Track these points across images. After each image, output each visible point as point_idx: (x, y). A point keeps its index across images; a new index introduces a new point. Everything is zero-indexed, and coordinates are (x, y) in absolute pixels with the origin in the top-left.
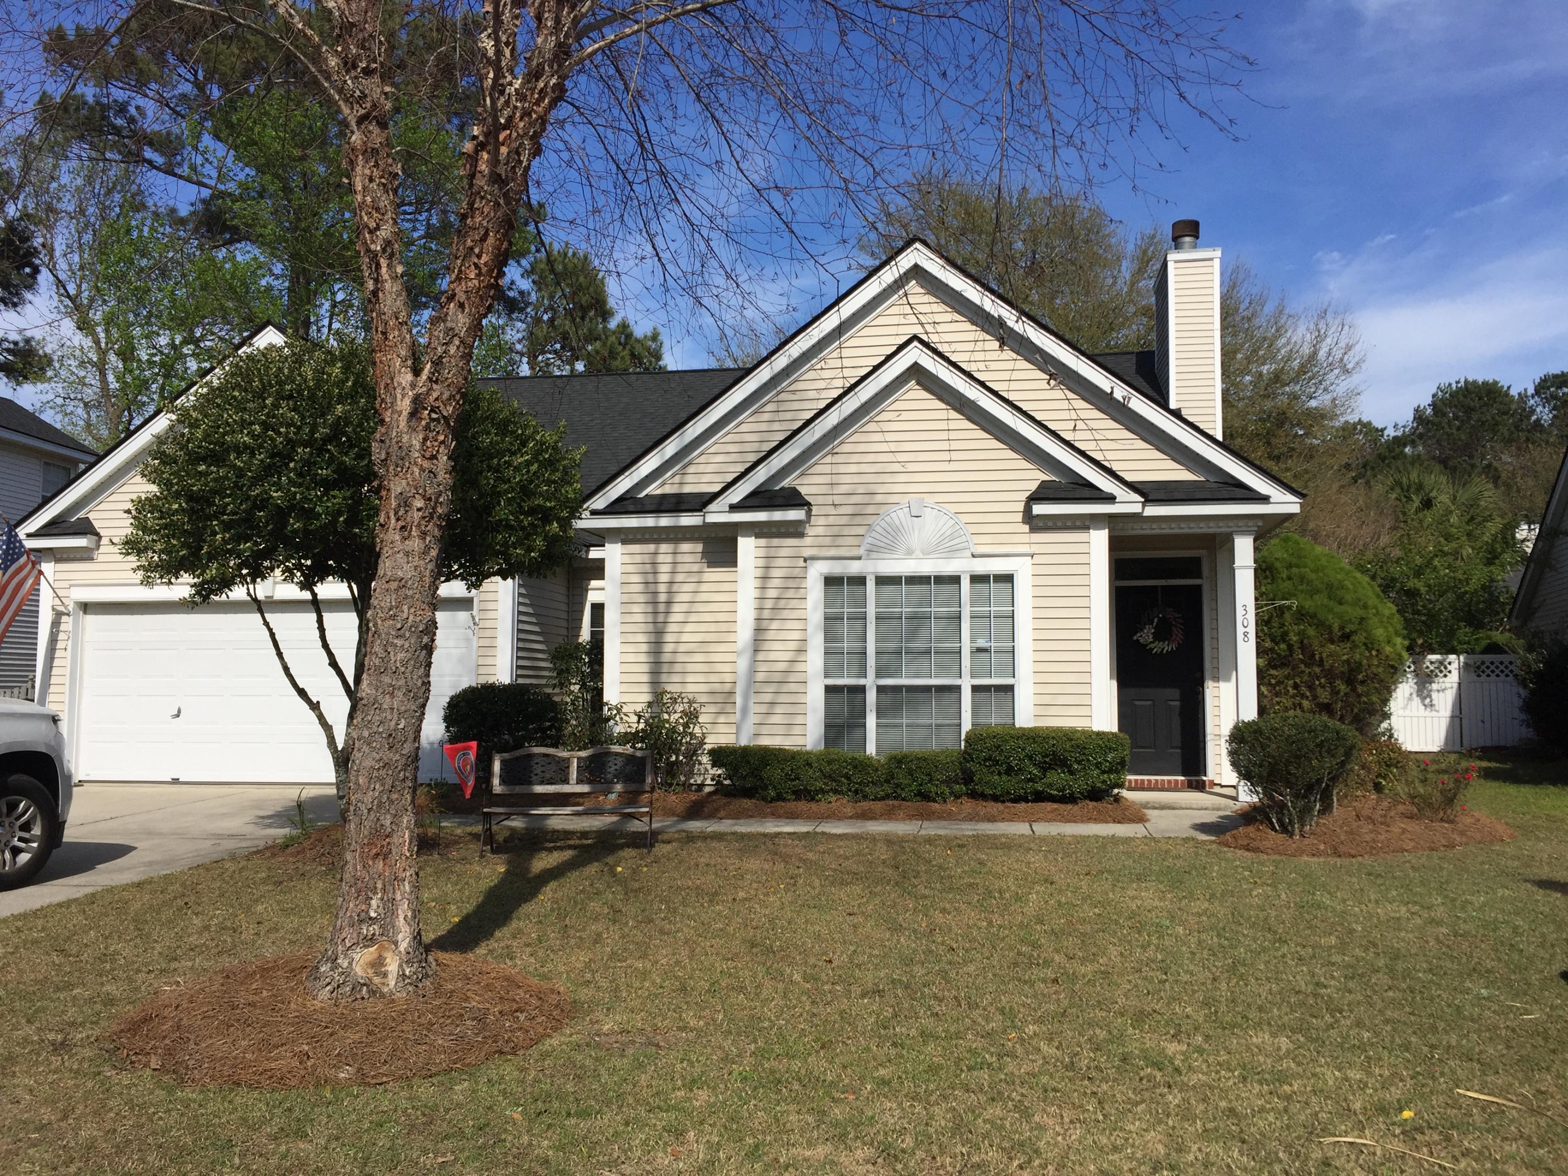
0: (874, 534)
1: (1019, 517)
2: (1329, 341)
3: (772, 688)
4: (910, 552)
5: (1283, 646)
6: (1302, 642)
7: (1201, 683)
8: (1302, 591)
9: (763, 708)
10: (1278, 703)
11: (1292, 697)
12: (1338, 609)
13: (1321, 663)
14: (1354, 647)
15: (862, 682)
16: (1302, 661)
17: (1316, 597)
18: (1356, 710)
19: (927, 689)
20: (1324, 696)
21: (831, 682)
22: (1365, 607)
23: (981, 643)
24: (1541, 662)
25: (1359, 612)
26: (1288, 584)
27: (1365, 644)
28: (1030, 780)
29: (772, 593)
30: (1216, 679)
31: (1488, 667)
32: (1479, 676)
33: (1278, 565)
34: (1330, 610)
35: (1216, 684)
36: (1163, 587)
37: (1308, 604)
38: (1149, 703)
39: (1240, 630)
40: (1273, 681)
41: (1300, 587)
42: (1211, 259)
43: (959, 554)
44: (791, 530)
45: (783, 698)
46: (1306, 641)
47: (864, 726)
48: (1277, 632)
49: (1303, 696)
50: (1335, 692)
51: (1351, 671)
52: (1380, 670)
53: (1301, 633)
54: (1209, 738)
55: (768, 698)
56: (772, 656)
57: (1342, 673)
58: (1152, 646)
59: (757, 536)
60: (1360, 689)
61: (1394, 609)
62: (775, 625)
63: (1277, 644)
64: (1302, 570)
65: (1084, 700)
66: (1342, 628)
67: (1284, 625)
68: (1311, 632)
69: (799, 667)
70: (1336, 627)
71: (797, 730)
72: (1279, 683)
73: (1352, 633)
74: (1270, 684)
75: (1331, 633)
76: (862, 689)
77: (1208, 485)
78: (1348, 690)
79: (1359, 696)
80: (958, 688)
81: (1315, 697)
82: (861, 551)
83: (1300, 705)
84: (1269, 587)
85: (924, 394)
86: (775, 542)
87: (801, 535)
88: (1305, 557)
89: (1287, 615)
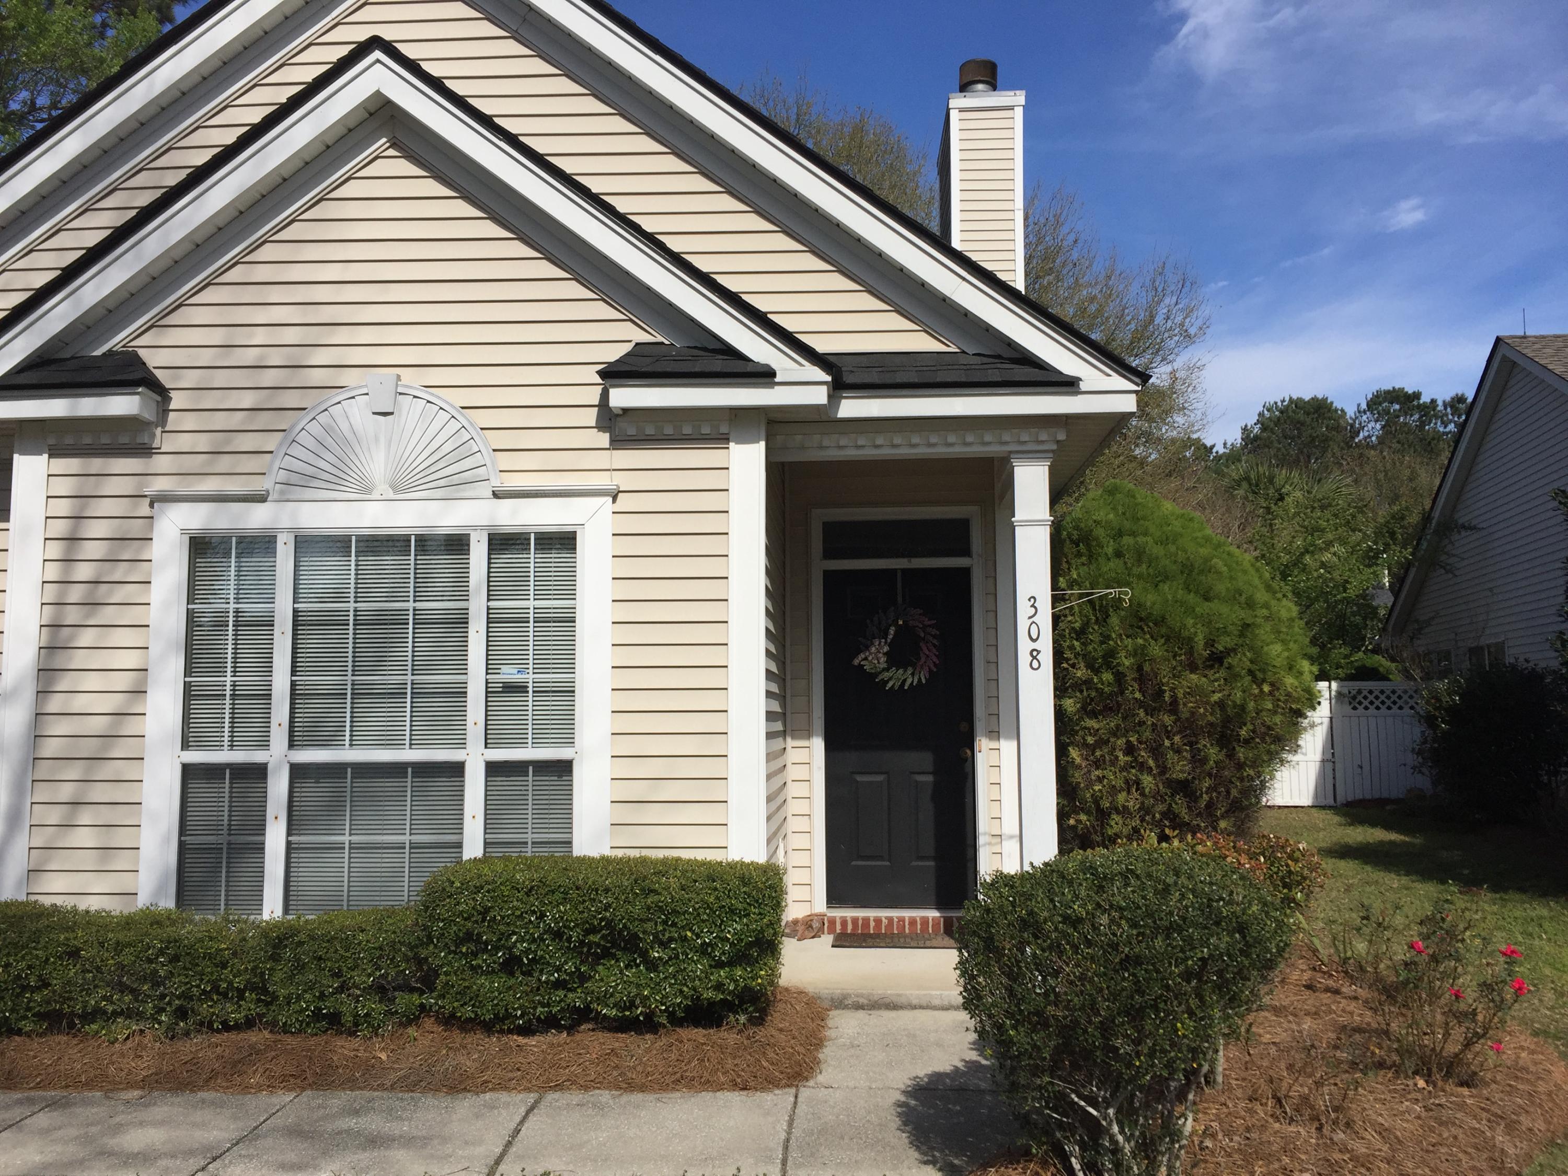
0: (296, 450)
1: (591, 417)
2: (1167, 301)
3: (74, 771)
4: (365, 490)
5: (1107, 676)
6: (1140, 668)
7: (970, 744)
8: (1140, 577)
9: (54, 816)
10: (1100, 780)
11: (1122, 769)
12: (1203, 608)
13: (1173, 707)
14: (1232, 678)
15: (258, 757)
16: (1141, 704)
17: (1165, 587)
18: (1234, 792)
19: (397, 770)
20: (1180, 768)
21: (195, 757)
22: (1250, 604)
23: (509, 674)
24: (1456, 693)
25: (1243, 614)
26: (1116, 564)
27: (1251, 672)
28: (559, 985)
29: (84, 572)
30: (994, 734)
31: (1365, 698)
32: (1355, 708)
33: (1100, 532)
34: (1190, 611)
35: (994, 744)
36: (904, 571)
37: (1150, 599)
38: (880, 778)
39: (1024, 646)
40: (1090, 740)
41: (1136, 570)
42: (1011, 108)
43: (468, 491)
44: (124, 439)
45: (99, 793)
46: (1147, 667)
47: (260, 848)
48: (1096, 650)
49: (1142, 767)
50: (1198, 760)
51: (1227, 720)
52: (1278, 719)
53: (1139, 653)
54: (982, 840)
55: (66, 792)
56: (80, 703)
57: (1211, 724)
58: (886, 675)
59: (55, 452)
60: (1241, 753)
61: (1295, 610)
62: (87, 638)
63: (1097, 671)
64: (1141, 539)
65: (713, 791)
66: (1210, 643)
67: (1109, 637)
68: (1156, 650)
69: (131, 726)
70: (1200, 640)
71: (121, 861)
72: (1101, 743)
73: (1229, 652)
74: (1085, 745)
75: (1191, 652)
76: (259, 772)
77: (963, 360)
78: (1221, 757)
79: (1240, 766)
80: (457, 770)
81: (1163, 770)
82: (264, 484)
83: (1138, 783)
84: (1083, 570)
85: (406, 167)
86: (96, 464)
87: (146, 451)
88: (1144, 518)
89: (1114, 620)
